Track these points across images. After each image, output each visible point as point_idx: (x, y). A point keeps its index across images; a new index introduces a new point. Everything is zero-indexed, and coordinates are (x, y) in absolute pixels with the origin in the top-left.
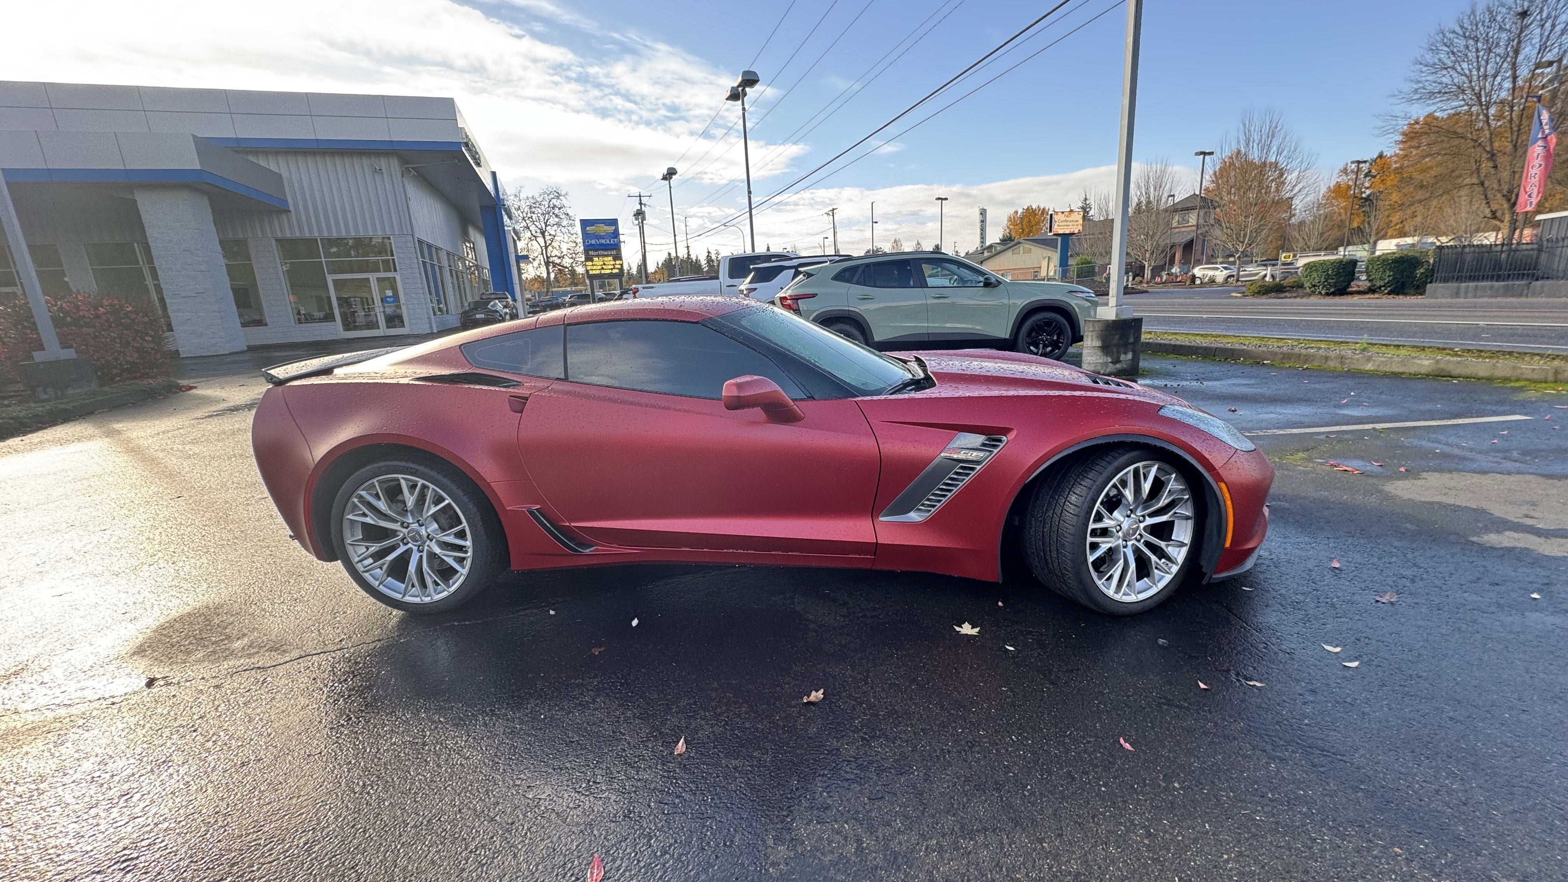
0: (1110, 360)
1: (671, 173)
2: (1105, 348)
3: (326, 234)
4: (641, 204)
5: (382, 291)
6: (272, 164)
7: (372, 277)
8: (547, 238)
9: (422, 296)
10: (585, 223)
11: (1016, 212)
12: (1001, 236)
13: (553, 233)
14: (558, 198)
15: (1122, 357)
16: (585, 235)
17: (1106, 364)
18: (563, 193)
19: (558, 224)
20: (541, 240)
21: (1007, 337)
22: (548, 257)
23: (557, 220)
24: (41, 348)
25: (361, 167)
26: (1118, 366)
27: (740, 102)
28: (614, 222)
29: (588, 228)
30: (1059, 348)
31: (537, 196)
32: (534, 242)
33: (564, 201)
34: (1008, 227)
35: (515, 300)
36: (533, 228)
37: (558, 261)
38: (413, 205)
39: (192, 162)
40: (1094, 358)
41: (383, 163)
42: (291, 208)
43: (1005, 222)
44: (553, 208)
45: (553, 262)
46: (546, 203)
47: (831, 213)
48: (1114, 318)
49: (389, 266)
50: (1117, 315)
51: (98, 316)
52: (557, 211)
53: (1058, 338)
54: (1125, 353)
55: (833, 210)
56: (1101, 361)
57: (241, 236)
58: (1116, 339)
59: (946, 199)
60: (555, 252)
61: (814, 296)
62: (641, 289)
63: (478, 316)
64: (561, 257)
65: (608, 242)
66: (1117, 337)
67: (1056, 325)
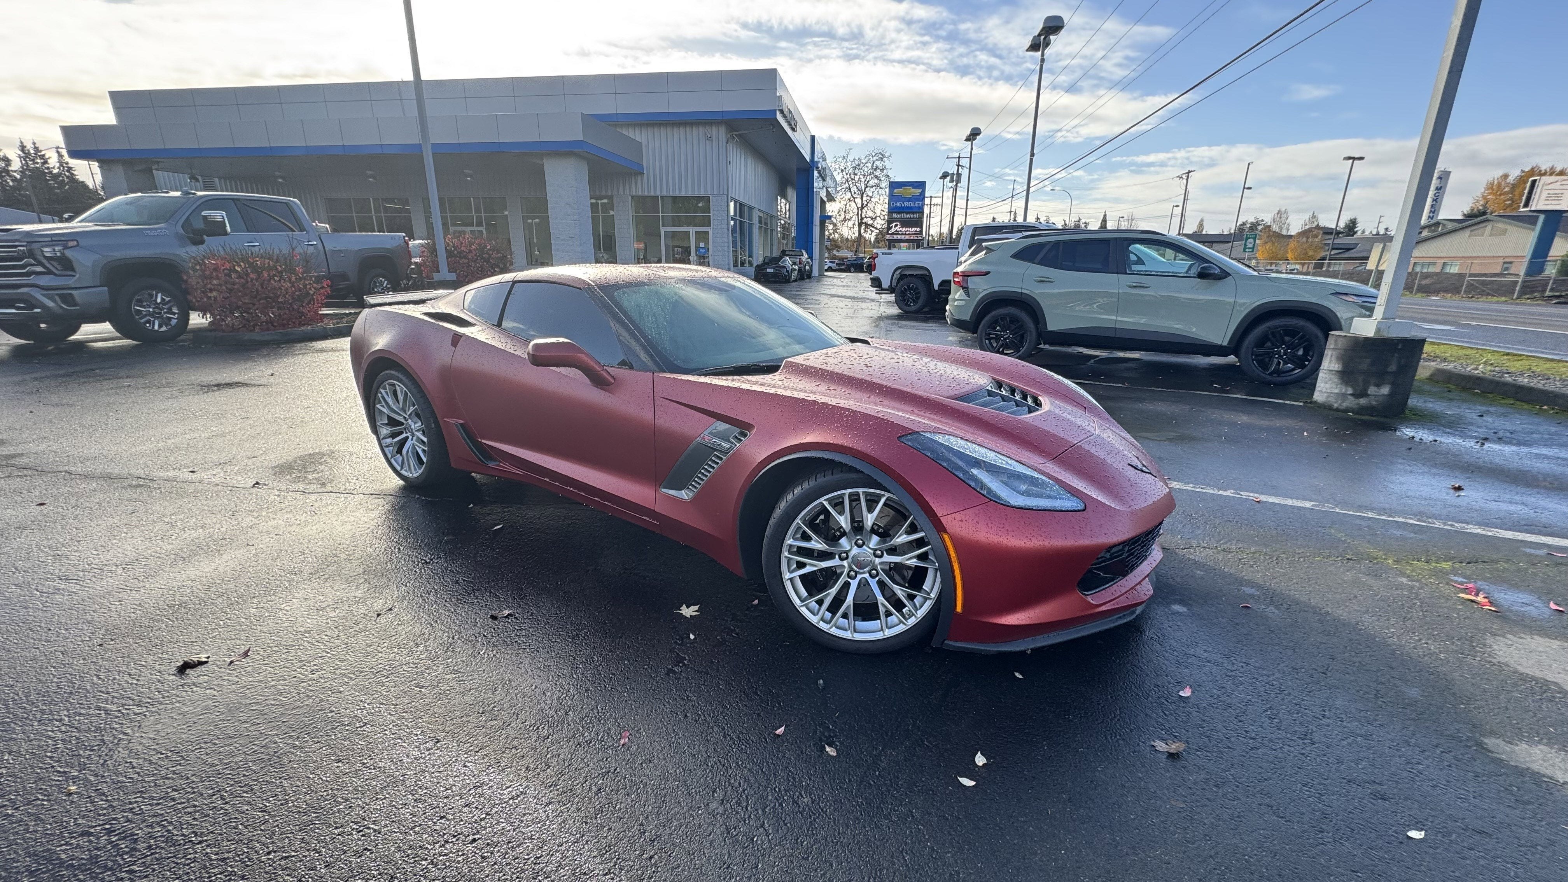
0: (1350, 391)
1: (974, 134)
2: (1346, 375)
3: (665, 193)
4: (958, 165)
5: (698, 241)
6: (636, 135)
7: (692, 230)
8: (865, 199)
9: (726, 249)
10: (893, 185)
11: (1506, 176)
12: (1467, 210)
13: (870, 194)
14: (881, 159)
15: (1372, 390)
16: (891, 196)
17: (1344, 396)
18: (887, 155)
19: (877, 186)
20: (859, 201)
21: (1225, 343)
22: (862, 219)
23: (876, 181)
24: (438, 272)
25: (696, 133)
26: (1363, 401)
27: (1040, 53)
28: (921, 185)
29: (895, 191)
30: (1303, 366)
31: (862, 157)
32: (853, 204)
33: (887, 163)
34: (1484, 197)
35: (811, 257)
36: (854, 189)
37: (870, 222)
38: (732, 168)
39: (578, 135)
40: (1328, 386)
41: (714, 131)
42: (645, 172)
43: (1480, 189)
44: (875, 170)
45: (865, 223)
46: (869, 165)
47: (1184, 177)
48: (1371, 334)
49: (707, 222)
50: (1378, 330)
51: (470, 251)
52: (878, 173)
53: (1306, 353)
54: (1378, 385)
55: (1189, 172)
56: (1336, 391)
57: (610, 193)
58: (1365, 365)
59: (1361, 158)
60: (870, 214)
61: (987, 273)
62: (880, 255)
63: (769, 270)
64: (875, 219)
65: (912, 205)
66: (1368, 361)
67: (1303, 336)
